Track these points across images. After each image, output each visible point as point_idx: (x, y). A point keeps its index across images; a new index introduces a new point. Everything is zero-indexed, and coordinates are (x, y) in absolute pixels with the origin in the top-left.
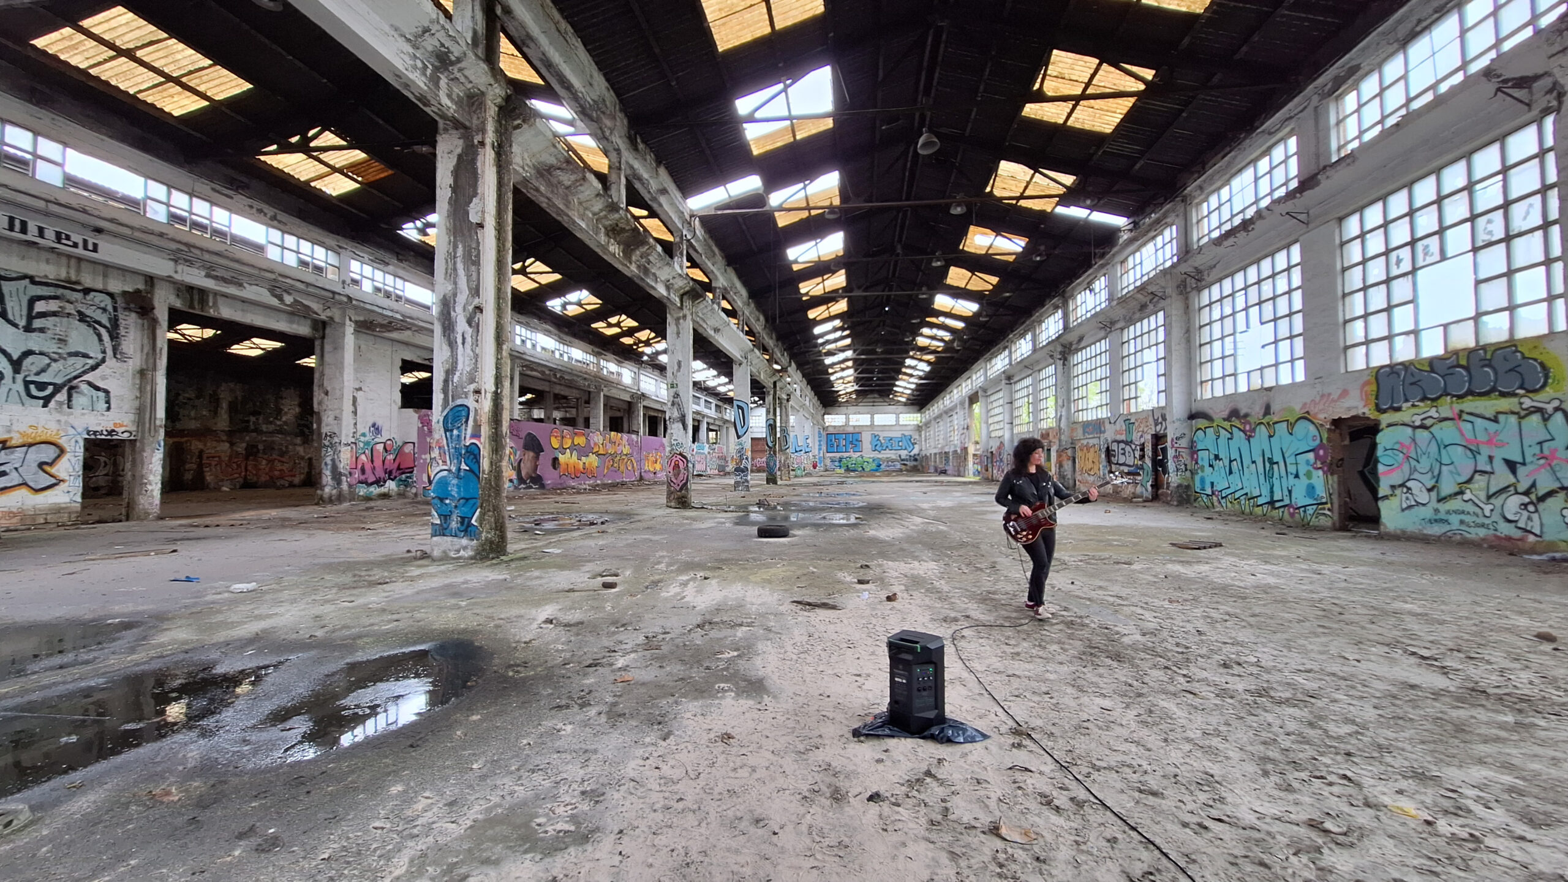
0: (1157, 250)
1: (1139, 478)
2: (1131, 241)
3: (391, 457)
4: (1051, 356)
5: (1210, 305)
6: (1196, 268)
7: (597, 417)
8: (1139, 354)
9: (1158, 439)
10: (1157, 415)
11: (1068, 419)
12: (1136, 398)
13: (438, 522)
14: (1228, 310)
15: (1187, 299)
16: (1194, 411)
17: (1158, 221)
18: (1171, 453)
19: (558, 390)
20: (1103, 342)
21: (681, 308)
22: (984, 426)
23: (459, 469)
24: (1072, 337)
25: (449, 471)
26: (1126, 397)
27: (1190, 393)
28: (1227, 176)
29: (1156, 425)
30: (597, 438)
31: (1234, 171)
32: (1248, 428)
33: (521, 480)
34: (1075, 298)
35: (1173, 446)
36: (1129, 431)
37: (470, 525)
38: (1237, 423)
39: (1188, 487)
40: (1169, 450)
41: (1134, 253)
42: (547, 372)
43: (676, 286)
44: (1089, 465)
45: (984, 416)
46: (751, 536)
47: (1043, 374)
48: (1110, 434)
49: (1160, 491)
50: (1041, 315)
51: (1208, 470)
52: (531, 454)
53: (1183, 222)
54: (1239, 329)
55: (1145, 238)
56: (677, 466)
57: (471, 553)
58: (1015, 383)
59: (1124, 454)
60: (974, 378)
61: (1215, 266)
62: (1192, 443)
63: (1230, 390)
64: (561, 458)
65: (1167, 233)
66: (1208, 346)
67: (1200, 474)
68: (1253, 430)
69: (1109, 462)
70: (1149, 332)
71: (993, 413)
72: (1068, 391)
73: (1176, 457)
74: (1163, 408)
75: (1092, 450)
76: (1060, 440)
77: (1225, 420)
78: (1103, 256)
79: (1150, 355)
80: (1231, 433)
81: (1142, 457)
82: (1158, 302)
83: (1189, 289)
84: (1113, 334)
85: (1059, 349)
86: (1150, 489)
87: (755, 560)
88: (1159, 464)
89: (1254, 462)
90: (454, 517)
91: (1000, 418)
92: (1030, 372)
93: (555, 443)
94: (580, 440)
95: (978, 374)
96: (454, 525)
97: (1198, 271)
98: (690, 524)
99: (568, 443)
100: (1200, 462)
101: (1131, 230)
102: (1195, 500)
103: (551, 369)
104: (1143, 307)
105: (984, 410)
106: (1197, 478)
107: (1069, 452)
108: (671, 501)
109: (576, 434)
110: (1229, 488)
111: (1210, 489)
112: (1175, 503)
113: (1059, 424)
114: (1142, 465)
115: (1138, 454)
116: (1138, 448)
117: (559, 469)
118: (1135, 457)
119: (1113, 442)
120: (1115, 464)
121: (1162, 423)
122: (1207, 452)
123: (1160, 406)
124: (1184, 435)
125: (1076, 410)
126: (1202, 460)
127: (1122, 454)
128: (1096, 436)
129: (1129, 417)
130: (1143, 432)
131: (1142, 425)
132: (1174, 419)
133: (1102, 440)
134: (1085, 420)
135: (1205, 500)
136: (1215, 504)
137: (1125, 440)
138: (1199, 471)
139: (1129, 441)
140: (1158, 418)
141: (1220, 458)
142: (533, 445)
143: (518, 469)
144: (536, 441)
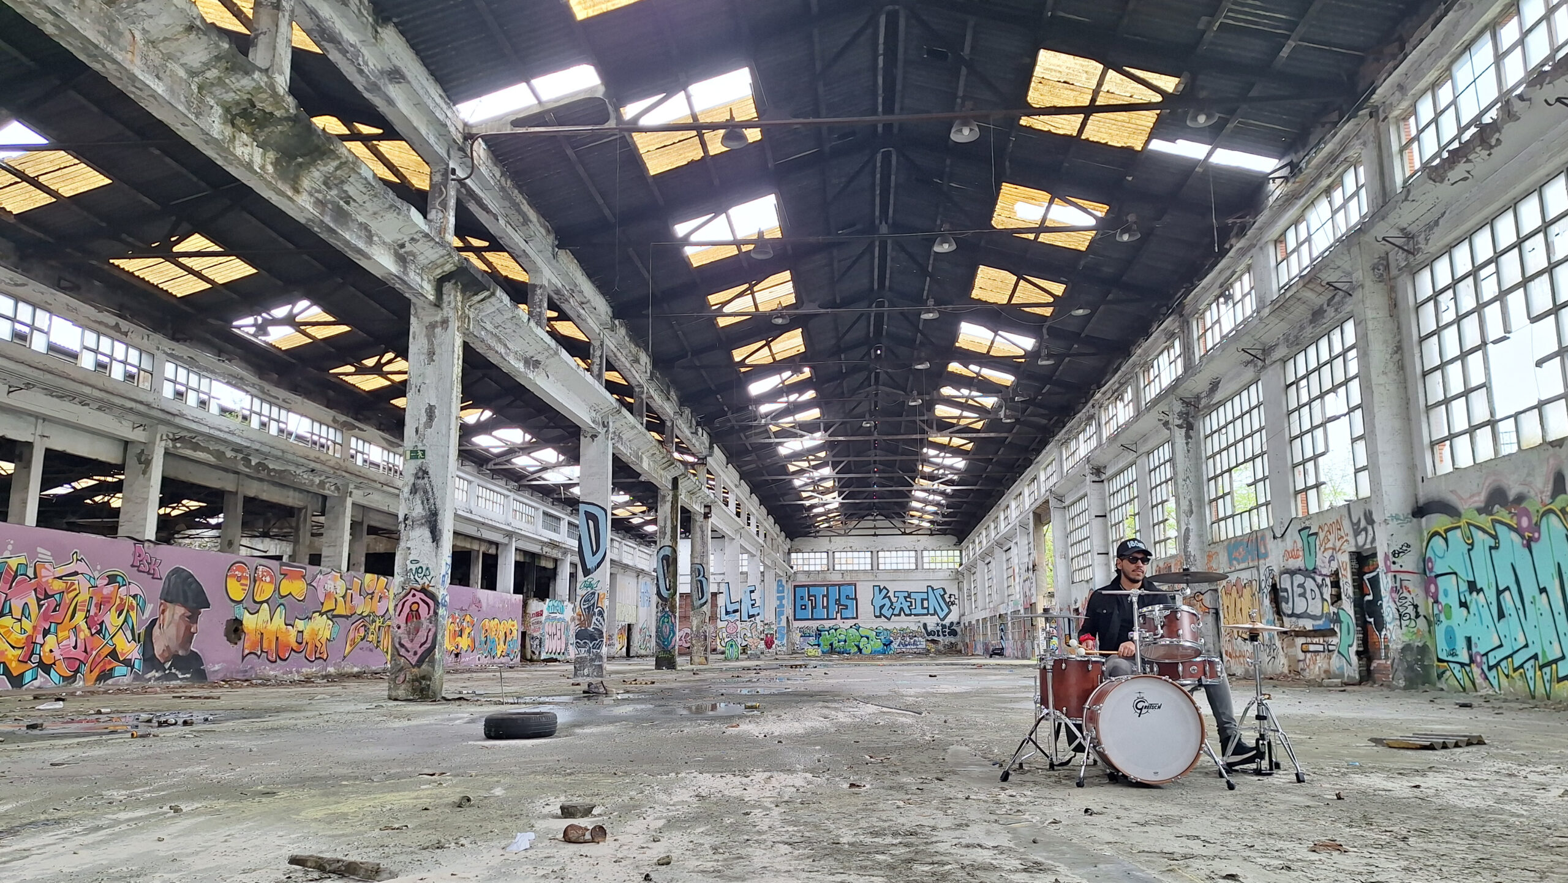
0: (1334, 212)
1: (1334, 640)
2: (1289, 200)
4: (1166, 424)
5: (1435, 297)
6: (1403, 230)
7: (336, 544)
8: (1317, 404)
9: (1362, 560)
10: (1357, 514)
11: (1200, 536)
12: (1317, 486)
14: (1468, 302)
15: (1392, 289)
16: (1421, 501)
17: (1332, 158)
18: (1386, 583)
19: (254, 489)
20: (1253, 388)
21: (438, 304)
22: (1061, 562)
24: (1198, 384)
26: (1300, 486)
27: (1412, 467)
28: (1445, 60)
29: (1357, 534)
30: (333, 584)
31: (1455, 48)
32: (1525, 522)
33: (150, 660)
34: (1202, 316)
35: (1388, 570)
36: (1309, 550)
38: (1502, 514)
39: (1423, 650)
40: (1382, 577)
41: (1296, 223)
42: (229, 454)
43: (422, 260)
45: (1060, 545)
47: (1155, 459)
48: (1276, 557)
49: (1374, 665)
50: (1146, 353)
51: (1459, 613)
52: (180, 610)
53: (1375, 153)
54: (1491, 337)
55: (1313, 192)
56: (414, 615)
58: (1109, 480)
59: (1303, 595)
60: (1042, 477)
61: (1436, 223)
62: (1425, 560)
63: (1485, 452)
64: (250, 622)
65: (1349, 180)
66: (1438, 373)
67: (1445, 623)
68: (1537, 526)
69: (1279, 612)
70: (1330, 361)
71: (1076, 536)
72: (1199, 486)
73: (1395, 590)
74: (1366, 500)
75: (1247, 592)
77: (1480, 511)
78: (1242, 231)
79: (1335, 404)
80: (1495, 537)
81: (1337, 598)
82: (1342, 303)
83: (1394, 272)
84: (1270, 371)
85: (1178, 407)
86: (1354, 659)
88: (1368, 610)
89: (1543, 590)
91: (1085, 546)
92: (1132, 456)
93: (237, 590)
94: (295, 588)
95: (1050, 470)
97: (1409, 236)
99: (265, 590)
100: (1441, 598)
101: (1286, 179)
102: (1440, 676)
103: (238, 449)
104: (1317, 314)
105: (1059, 534)
106: (1440, 631)
108: (397, 687)
109: (285, 575)
110: (1501, 646)
111: (1465, 650)
112: (1402, 683)
113: (1186, 547)
114: (1337, 614)
115: (1328, 592)
116: (1328, 581)
117: (240, 643)
118: (1323, 600)
119: (1282, 573)
120: (1289, 616)
121: (1365, 530)
122: (1454, 577)
123: (1360, 496)
124: (1408, 546)
125: (1214, 519)
126: (1446, 594)
127: (1300, 595)
128: (1251, 565)
129: (1307, 524)
130: (1334, 549)
131: (1331, 537)
132: (1387, 515)
133: (1262, 572)
134: (1231, 535)
135: (1459, 676)
136: (1477, 681)
137: (1303, 568)
138: (1442, 617)
139: (1311, 568)
140: (1359, 520)
141: (1479, 587)
142: (185, 592)
143: (146, 641)
144: (194, 586)
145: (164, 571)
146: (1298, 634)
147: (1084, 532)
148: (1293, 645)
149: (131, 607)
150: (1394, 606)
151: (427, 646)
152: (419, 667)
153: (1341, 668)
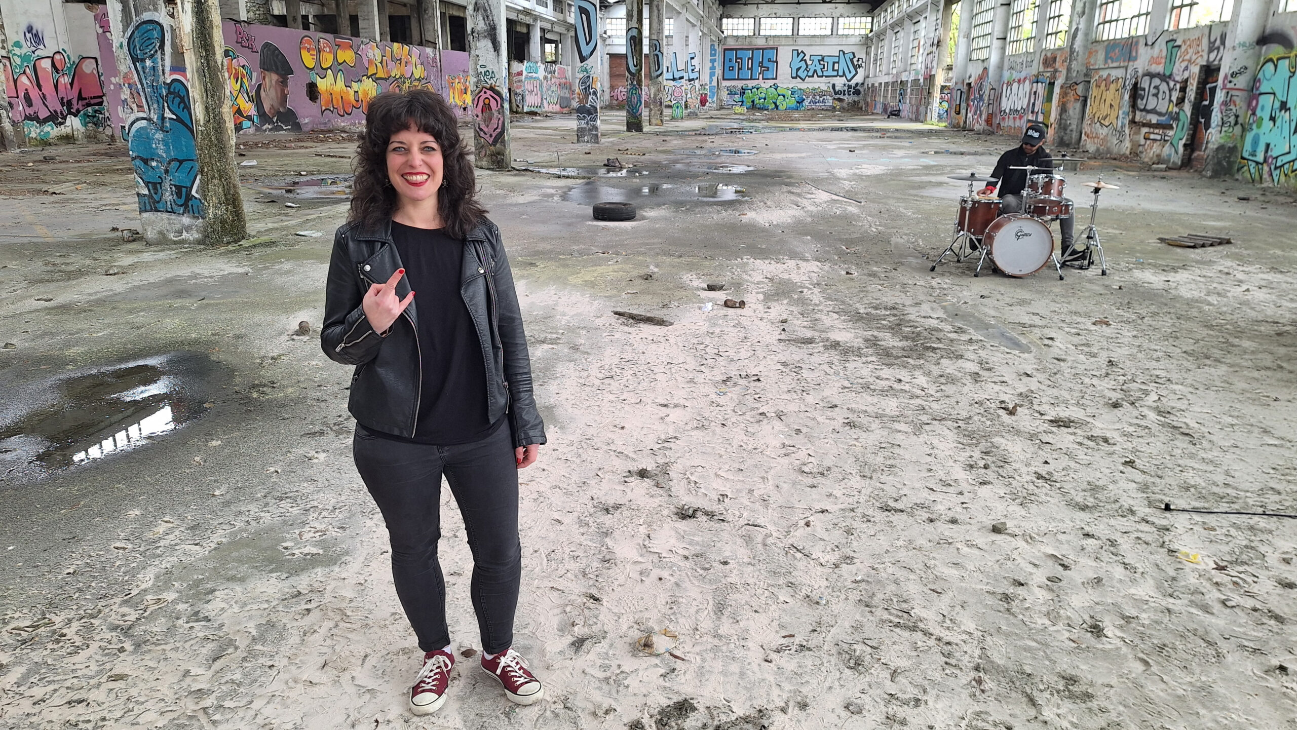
1: (1171, 133)
3: (65, 80)
7: (369, 18)
9: (1209, 72)
10: (1216, 34)
11: (1086, 35)
12: (1192, 5)
13: (146, 192)
16: (1268, 31)
18: (1220, 96)
22: (963, 42)
23: (163, 118)
25: (149, 120)
26: (1178, 3)
27: (1269, 2)
29: (1210, 51)
30: (373, 53)
33: (263, 116)
35: (1224, 87)
36: (1171, 59)
37: (189, 197)
39: (1233, 150)
40: (1218, 91)
44: (1105, 110)
45: (964, 26)
46: (584, 218)
48: (1143, 61)
49: (1195, 154)
51: (1269, 124)
52: (275, 77)
56: (487, 108)
57: (195, 235)
59: (1156, 95)
62: (1255, 81)
64: (323, 85)
67: (1255, 131)
69: (1134, 106)
71: (979, 20)
73: (1225, 103)
74: (1225, 24)
75: (1113, 87)
76: (1069, 70)
81: (1181, 101)
86: (1181, 149)
87: (581, 253)
88: (1202, 112)
90: (166, 185)
91: (988, 29)
93: (309, 60)
94: (346, 56)
96: (168, 197)
98: (505, 197)
99: (328, 60)
100: (1258, 113)
102: (1239, 170)
105: (966, 15)
106: (1249, 137)
107: (1080, 89)
108: (481, 159)
109: (339, 46)
110: (1289, 153)
111: (1263, 153)
112: (1209, 174)
113: (1072, 44)
114: (1178, 114)
115: (1175, 95)
116: (1178, 86)
117: (318, 101)
118: (1171, 101)
119: (1144, 75)
120: (1142, 110)
121: (1218, 49)
122: (1272, 96)
123: (1222, 20)
124: (1246, 68)
125: (1101, 21)
126: (1263, 108)
127: (1154, 95)
128: (1122, 64)
129: (1175, 37)
130: (1190, 61)
131: (1190, 51)
132: (1237, 42)
133: (1129, 71)
134: (1111, 37)
135: (1252, 171)
136: (1264, 176)
137: (1162, 72)
138: (1254, 126)
139: (1168, 74)
140: (1216, 40)
141: (1288, 106)
142: (275, 63)
143: (257, 100)
144: (280, 57)
145: (258, 46)
146: (1144, 125)
147: (989, 16)
148: (1138, 133)
149: (243, 76)
150: (1220, 115)
151: (499, 130)
152: (495, 145)
153: (1170, 155)
